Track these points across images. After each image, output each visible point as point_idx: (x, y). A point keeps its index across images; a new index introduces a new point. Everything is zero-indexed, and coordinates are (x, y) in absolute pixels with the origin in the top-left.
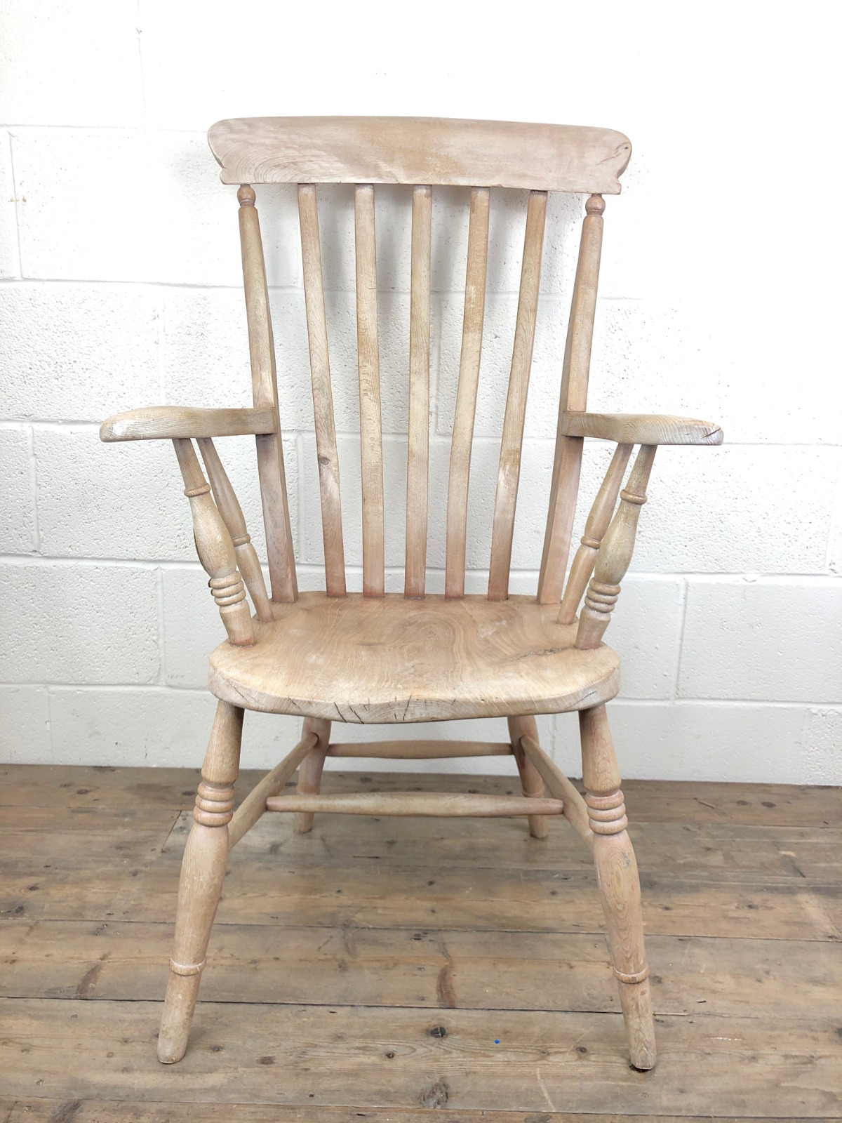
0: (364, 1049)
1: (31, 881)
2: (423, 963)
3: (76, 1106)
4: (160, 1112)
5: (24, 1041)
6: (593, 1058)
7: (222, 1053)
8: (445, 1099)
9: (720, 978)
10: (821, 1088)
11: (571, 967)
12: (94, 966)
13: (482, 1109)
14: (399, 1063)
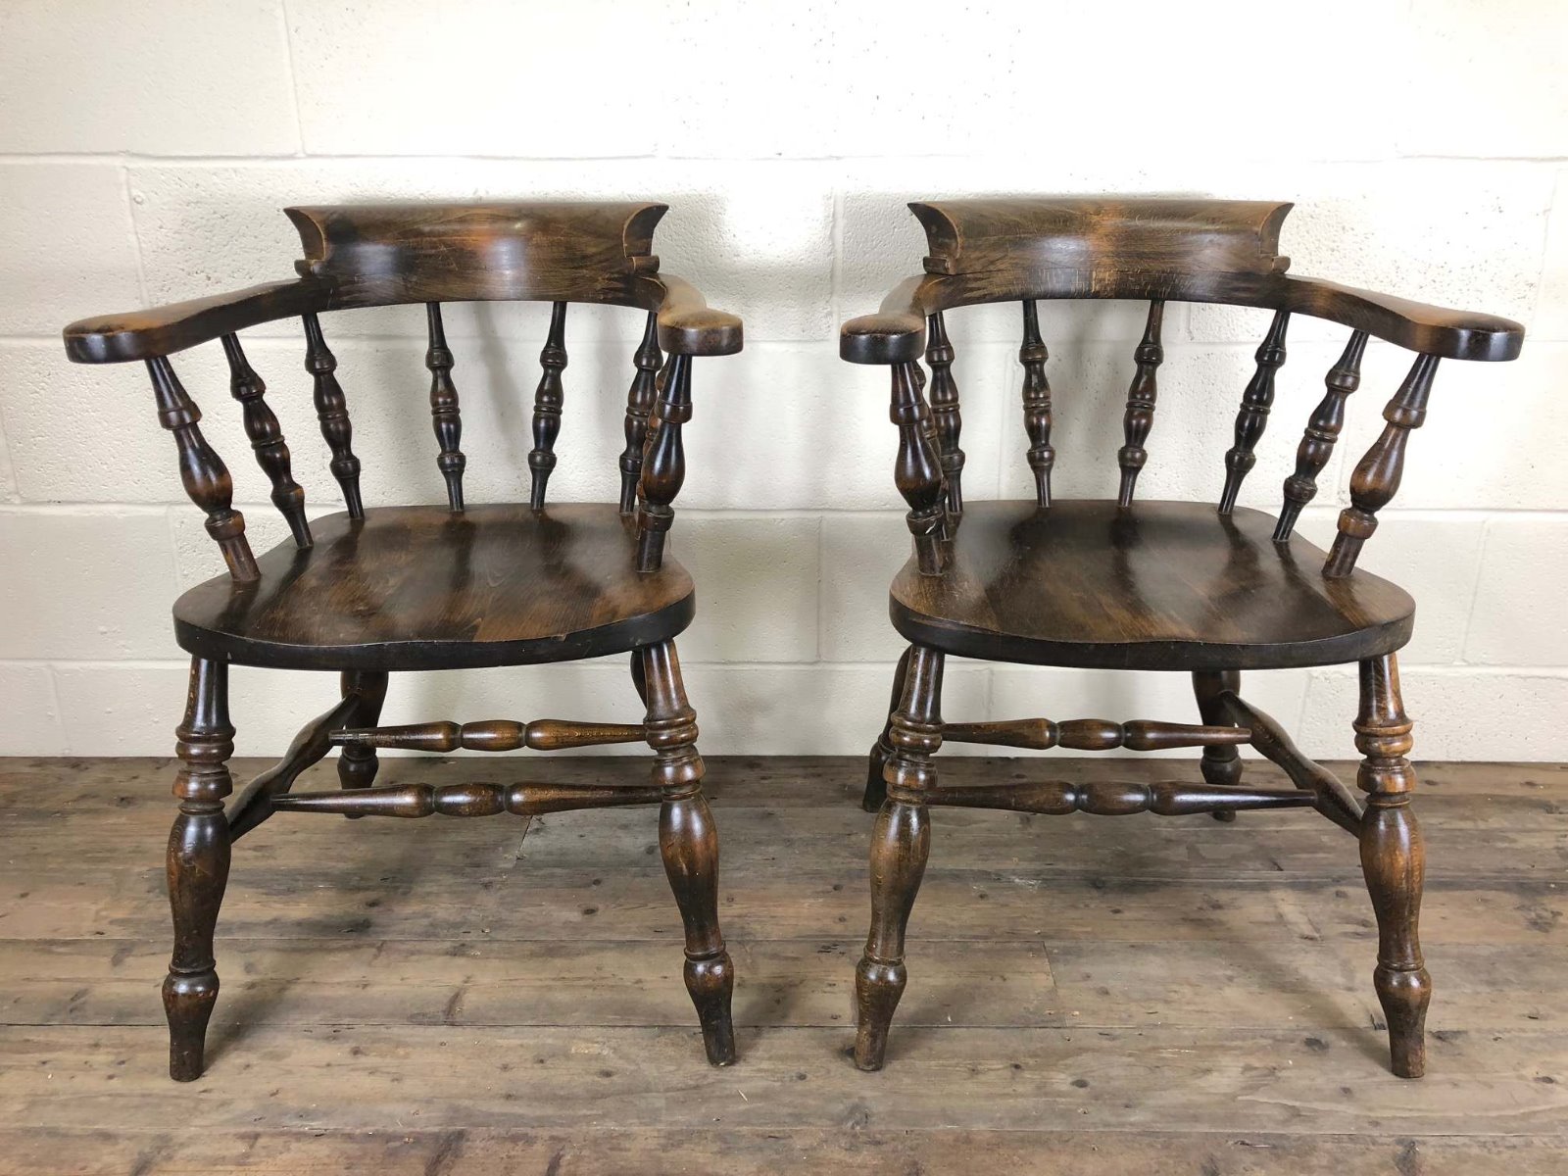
0: (772, 1071)
1: (372, 895)
2: (834, 978)
3: (460, 1135)
4: (552, 1138)
5: (394, 1070)
6: (1027, 1075)
7: (615, 1078)
8: (865, 1120)
9: (1175, 987)
10: (1285, 1102)
11: (1005, 980)
12: (457, 990)
13: (907, 1128)
14: (813, 1083)
